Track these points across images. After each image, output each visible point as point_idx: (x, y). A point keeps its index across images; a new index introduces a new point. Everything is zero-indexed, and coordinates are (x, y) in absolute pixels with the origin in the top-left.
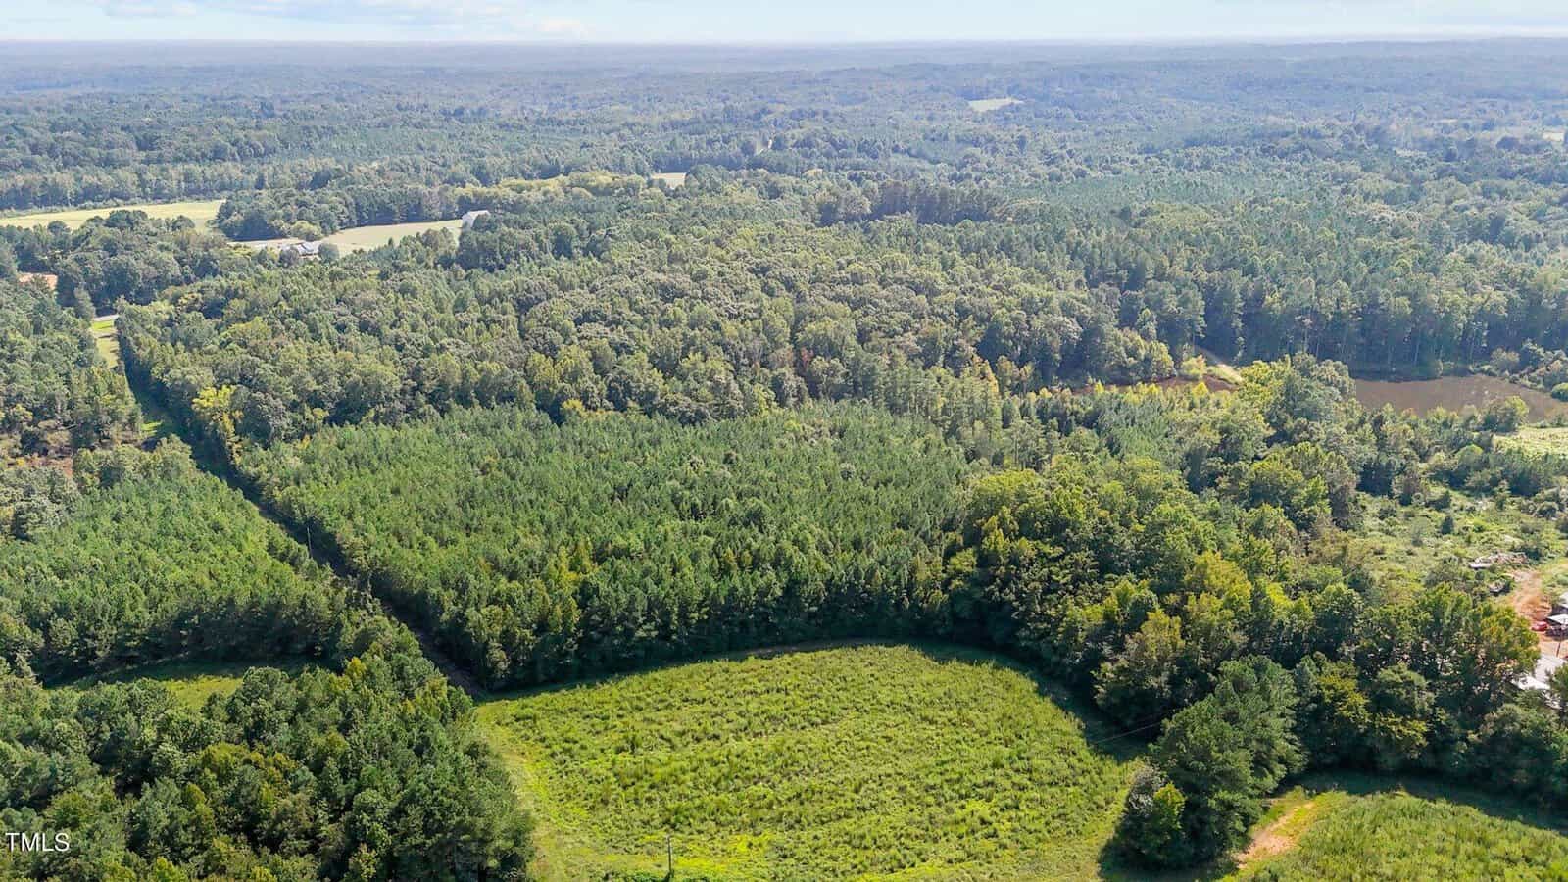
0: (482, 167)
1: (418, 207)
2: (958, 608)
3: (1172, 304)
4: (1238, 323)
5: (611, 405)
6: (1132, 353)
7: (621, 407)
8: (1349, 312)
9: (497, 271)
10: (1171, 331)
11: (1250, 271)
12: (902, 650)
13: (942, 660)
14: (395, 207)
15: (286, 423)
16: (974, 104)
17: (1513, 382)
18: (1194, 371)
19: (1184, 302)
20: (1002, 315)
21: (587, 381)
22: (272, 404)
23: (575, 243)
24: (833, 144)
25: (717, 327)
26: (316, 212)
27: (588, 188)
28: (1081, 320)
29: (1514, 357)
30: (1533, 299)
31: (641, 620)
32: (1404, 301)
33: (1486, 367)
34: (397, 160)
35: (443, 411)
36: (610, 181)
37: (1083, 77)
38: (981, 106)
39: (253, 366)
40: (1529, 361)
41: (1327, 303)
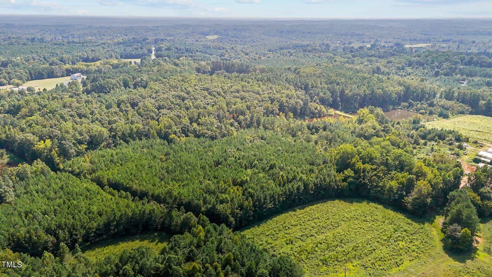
0: (62, 58)
1: (52, 72)
2: (351, 186)
3: (321, 94)
4: (339, 99)
5: (184, 135)
6: (316, 109)
7: (187, 136)
8: (368, 94)
9: (107, 94)
10: (323, 101)
11: (338, 84)
12: (337, 201)
13: (352, 202)
14: (44, 73)
15: (73, 151)
16: (207, 37)
17: (408, 111)
18: (331, 113)
19: (325, 94)
20: (284, 99)
21: (174, 128)
22: (68, 144)
23: (130, 83)
24: (177, 49)
25: (205, 108)
26: (16, 75)
27: (110, 65)
28: (302, 100)
29: (407, 104)
30: (407, 88)
31: (269, 202)
32: (380, 90)
33: (400, 107)
34: (26, 56)
35: (127, 142)
36: (117, 62)
37: (235, 29)
38: (210, 37)
39: (52, 132)
40: (410, 105)
41: (361, 92)
